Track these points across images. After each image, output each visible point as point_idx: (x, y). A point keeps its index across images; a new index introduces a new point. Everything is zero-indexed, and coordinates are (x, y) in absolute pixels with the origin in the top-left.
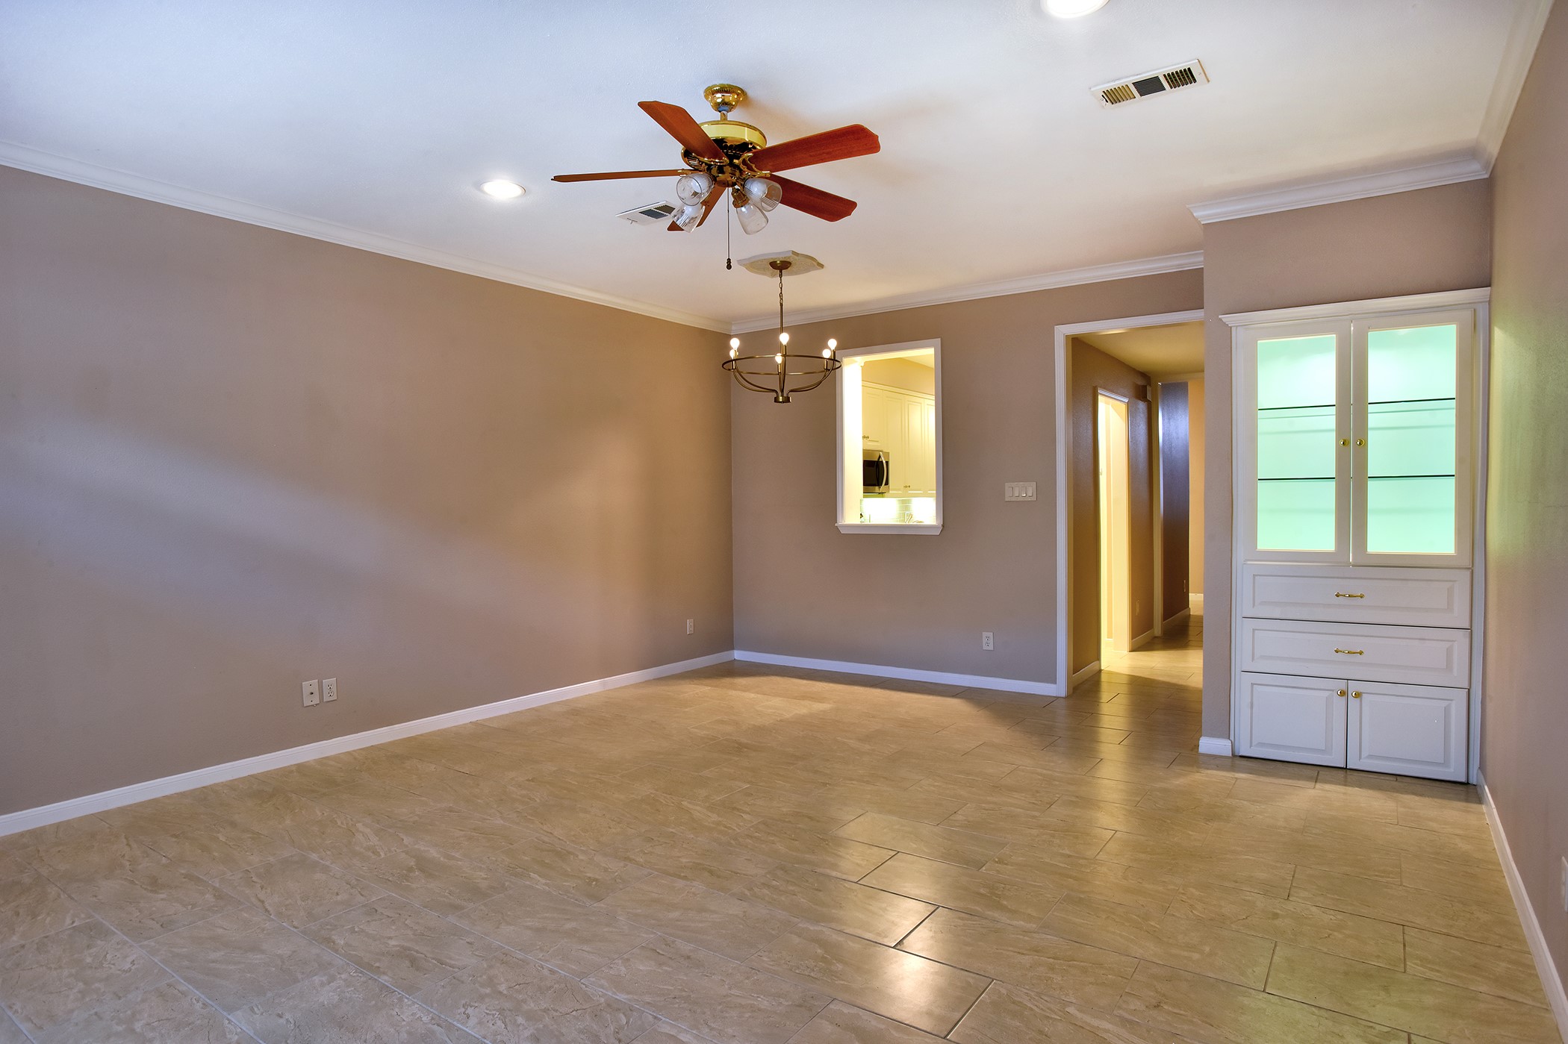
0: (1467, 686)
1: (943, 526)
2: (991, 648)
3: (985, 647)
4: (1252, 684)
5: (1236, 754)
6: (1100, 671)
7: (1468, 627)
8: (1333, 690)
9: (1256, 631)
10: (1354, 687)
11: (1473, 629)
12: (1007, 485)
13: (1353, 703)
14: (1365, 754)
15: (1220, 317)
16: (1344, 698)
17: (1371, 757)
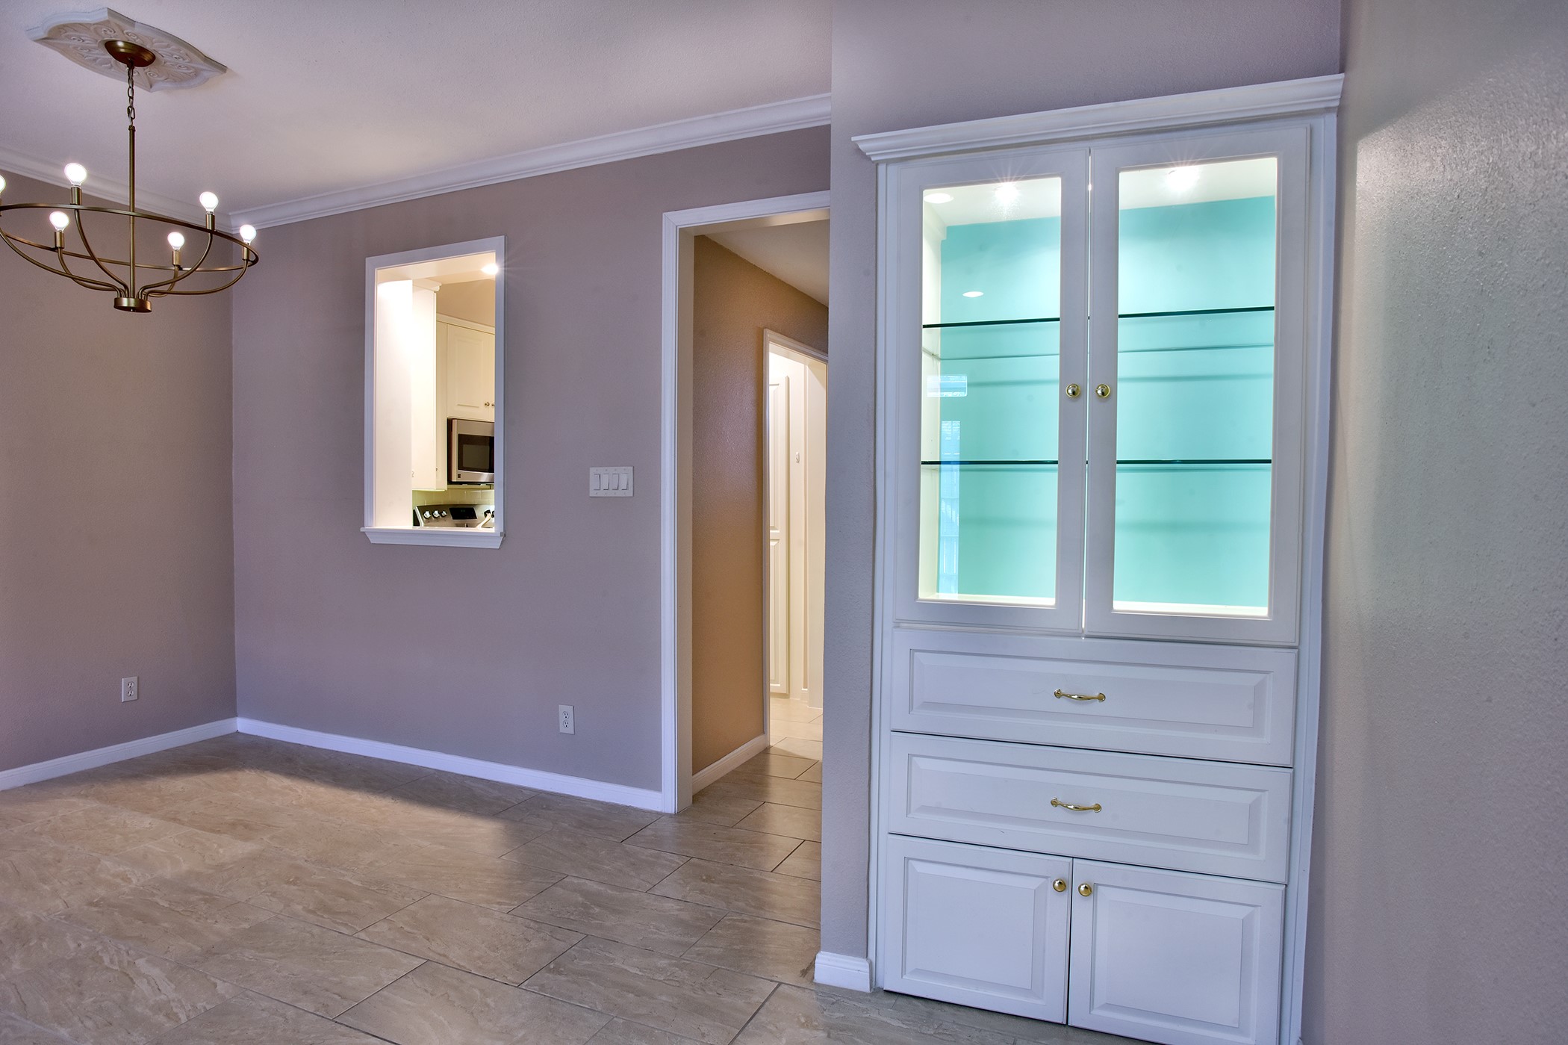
0: (1283, 880)
1: (504, 535)
2: (570, 730)
3: (563, 729)
4: (907, 859)
5: (880, 985)
6: (766, 751)
7: (1288, 763)
8: (1046, 877)
9: (914, 758)
10: (1084, 872)
11: (1296, 766)
12: (593, 470)
13: (1082, 907)
14: (1100, 999)
15: (854, 139)
16: (1065, 897)
17: (1108, 1006)
